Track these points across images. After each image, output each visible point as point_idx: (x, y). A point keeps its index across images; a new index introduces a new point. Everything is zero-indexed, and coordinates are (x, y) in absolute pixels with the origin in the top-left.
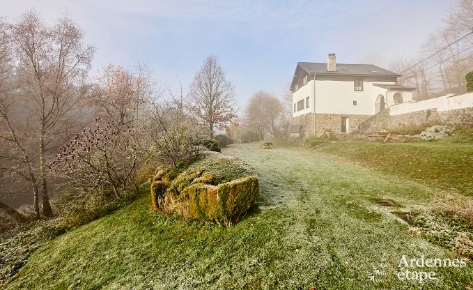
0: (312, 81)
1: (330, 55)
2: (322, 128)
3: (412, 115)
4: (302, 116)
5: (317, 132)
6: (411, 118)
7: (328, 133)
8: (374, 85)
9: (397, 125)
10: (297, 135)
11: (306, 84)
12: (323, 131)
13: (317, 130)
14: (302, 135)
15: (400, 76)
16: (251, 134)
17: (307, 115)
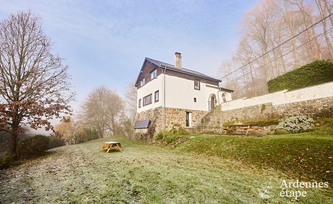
0: (162, 75)
1: (177, 53)
2: (171, 122)
3: (245, 110)
4: (149, 111)
5: (167, 127)
6: (244, 112)
7: (177, 128)
8: (207, 86)
9: (229, 119)
10: (145, 131)
11: (154, 78)
12: (172, 126)
13: (167, 125)
14: (151, 131)
15: (221, 81)
16: (88, 132)
17: (156, 110)
